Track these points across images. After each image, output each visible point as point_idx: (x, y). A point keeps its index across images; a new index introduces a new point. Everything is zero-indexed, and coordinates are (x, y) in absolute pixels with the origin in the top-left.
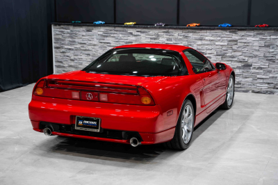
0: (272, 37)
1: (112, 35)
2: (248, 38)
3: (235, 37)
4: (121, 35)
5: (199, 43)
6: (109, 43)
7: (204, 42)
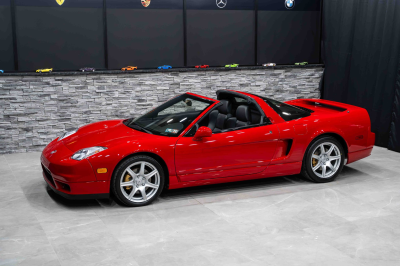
0: (213, 78)
1: (18, 87)
2: (191, 80)
3: (177, 79)
4: (32, 87)
5: (138, 89)
6: (14, 99)
7: (144, 88)
